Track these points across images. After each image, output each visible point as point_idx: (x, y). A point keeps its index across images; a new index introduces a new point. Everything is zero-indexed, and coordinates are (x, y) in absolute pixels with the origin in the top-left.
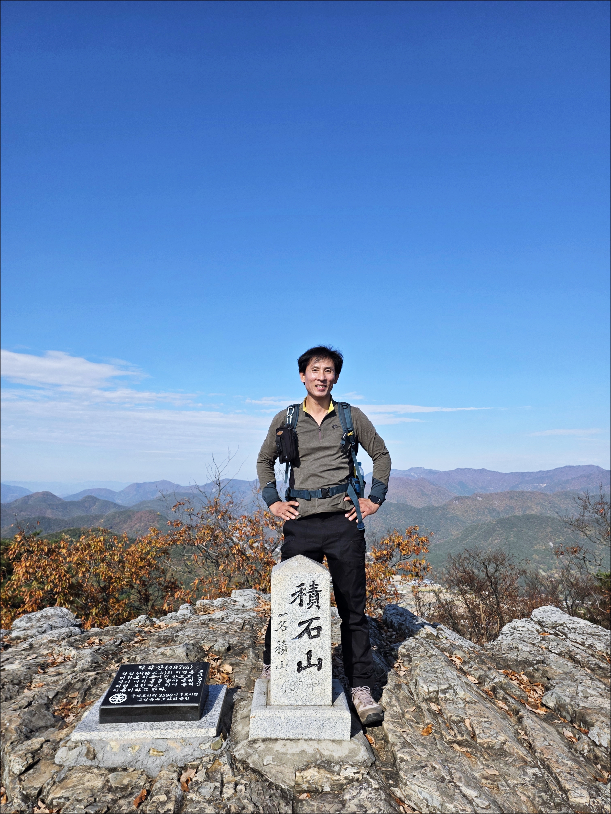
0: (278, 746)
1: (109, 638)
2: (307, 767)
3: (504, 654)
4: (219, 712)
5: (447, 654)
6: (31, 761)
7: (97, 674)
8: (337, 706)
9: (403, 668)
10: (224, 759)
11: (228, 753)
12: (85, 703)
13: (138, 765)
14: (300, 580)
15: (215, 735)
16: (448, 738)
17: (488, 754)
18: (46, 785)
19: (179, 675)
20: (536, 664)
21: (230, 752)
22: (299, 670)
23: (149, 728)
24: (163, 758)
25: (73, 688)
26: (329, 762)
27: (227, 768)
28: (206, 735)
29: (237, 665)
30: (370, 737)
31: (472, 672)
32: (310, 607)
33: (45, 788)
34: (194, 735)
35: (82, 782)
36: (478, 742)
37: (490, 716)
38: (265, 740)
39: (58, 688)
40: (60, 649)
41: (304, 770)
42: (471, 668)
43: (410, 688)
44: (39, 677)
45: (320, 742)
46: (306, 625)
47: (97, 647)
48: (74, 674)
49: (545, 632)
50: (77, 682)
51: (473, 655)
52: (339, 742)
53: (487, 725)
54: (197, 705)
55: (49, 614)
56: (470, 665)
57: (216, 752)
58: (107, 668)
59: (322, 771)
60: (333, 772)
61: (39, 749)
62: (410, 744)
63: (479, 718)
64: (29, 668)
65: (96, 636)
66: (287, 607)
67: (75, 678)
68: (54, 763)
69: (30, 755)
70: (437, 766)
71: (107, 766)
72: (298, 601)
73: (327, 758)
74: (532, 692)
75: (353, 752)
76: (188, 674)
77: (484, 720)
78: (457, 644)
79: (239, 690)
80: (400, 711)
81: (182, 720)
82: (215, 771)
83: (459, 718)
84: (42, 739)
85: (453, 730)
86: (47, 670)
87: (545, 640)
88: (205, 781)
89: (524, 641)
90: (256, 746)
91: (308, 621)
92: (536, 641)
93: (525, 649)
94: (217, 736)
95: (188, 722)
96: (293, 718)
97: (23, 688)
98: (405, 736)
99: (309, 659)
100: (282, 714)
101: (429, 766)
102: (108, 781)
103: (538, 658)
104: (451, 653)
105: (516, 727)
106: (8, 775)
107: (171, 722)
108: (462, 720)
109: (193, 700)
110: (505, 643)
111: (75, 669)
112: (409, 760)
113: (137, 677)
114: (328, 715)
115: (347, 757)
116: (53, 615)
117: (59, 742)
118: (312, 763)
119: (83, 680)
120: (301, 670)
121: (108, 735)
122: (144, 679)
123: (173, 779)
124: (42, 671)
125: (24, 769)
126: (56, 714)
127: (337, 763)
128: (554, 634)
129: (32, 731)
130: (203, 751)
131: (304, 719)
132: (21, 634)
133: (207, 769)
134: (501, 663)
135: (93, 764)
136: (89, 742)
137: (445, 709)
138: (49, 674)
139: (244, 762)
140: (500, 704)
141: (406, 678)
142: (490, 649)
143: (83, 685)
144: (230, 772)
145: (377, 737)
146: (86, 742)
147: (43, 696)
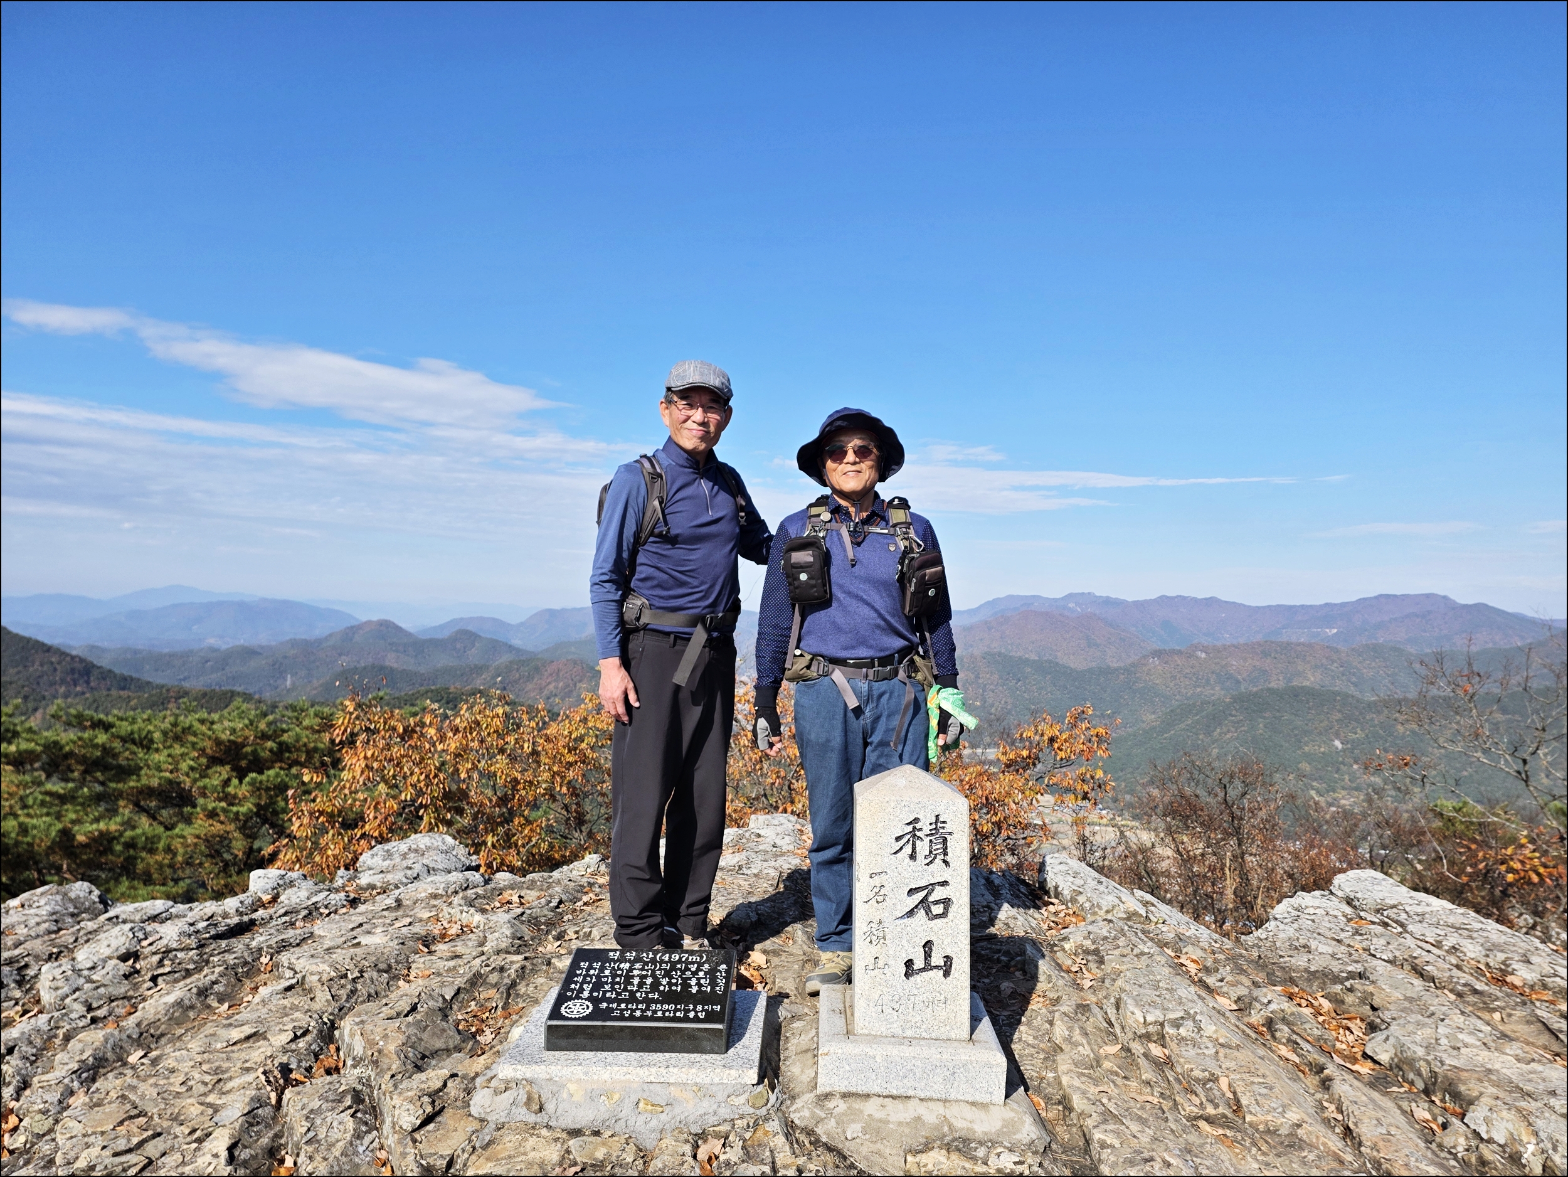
0: (871, 1108)
1: (538, 894)
2: (927, 1147)
3: (1281, 956)
4: (760, 1040)
5: (1169, 952)
6: (429, 1109)
7: (526, 958)
8: (979, 1042)
9: (1087, 974)
10: (774, 1125)
11: (780, 1114)
12: (511, 1011)
13: (619, 1127)
14: (911, 812)
15: (755, 1081)
16: (1188, 1109)
17: (1267, 1142)
18: (459, 1151)
19: (683, 972)
20: (1347, 979)
21: (784, 1113)
22: (907, 975)
23: (635, 1063)
24: (663, 1116)
25: (484, 983)
26: (966, 1141)
27: (780, 1140)
28: (740, 1080)
29: (776, 953)
30: (1036, 1099)
31: (1225, 989)
32: (931, 862)
33: (458, 1156)
34: (716, 1080)
35: (522, 1150)
36: (1247, 1119)
37: (1267, 1073)
38: (846, 1096)
39: (460, 982)
40: (452, 911)
41: (921, 1152)
42: (1221, 980)
43: (1106, 1013)
44: (422, 960)
45: (947, 1104)
46: (923, 894)
47: (519, 911)
48: (484, 958)
49: (1361, 918)
50: (491, 972)
51: (1221, 957)
52: (984, 1106)
53: (1263, 1091)
54: (720, 1027)
55: (423, 847)
56: (1219, 976)
57: (758, 1112)
58: (540, 949)
59: (954, 1156)
60: (974, 1159)
61: (440, 1090)
62: (1115, 1116)
63: (1246, 1077)
64: (403, 944)
65: (513, 889)
66: (887, 861)
67: (487, 965)
68: (470, 1115)
69: (426, 1099)
70: (1172, 1161)
71: (563, 1126)
72: (908, 849)
73: (963, 1134)
74: (1341, 1031)
75: (1010, 1126)
76: (698, 970)
77: (1256, 1080)
78: (1187, 934)
79: (786, 1000)
80: (1092, 1055)
81: (693, 1052)
82: (759, 1145)
83: (1207, 1073)
84: (445, 1072)
85: (1196, 1095)
86: (433, 948)
87: (1361, 935)
88: (743, 1161)
89: (1319, 934)
90: (830, 1105)
91: (926, 887)
92: (1342, 935)
93: (1323, 948)
94: (758, 1084)
95: (705, 1056)
96: (898, 1059)
97: (396, 978)
98: (1105, 1101)
99: (928, 955)
100: (878, 1052)
101: (1159, 1160)
102: (568, 1152)
103: (1350, 968)
104: (1178, 951)
105: (1318, 1096)
106: (391, 1131)
107: (673, 1055)
108: (1214, 1079)
109: (711, 1017)
110: (1282, 935)
111: (485, 949)
112: (1117, 1145)
113: (607, 972)
114: (963, 1058)
115: (999, 1133)
116: (428, 848)
117: (474, 1079)
118: (934, 1141)
119: (502, 969)
120: (912, 975)
121: (564, 1072)
122: (620, 976)
123: (684, 1155)
124: (426, 950)
125: (418, 1122)
126: (461, 1027)
127: (981, 1143)
128: (1379, 924)
129: (424, 1057)
130: (734, 1109)
131: (918, 1063)
132: (377, 880)
133: (745, 1140)
134: (1278, 973)
135: (539, 1120)
136: (530, 1082)
137: (1179, 1056)
138: (438, 954)
139: (810, 1132)
140: (1284, 1051)
141: (1094, 993)
142: (1253, 947)
143: (502, 978)
144: (787, 1148)
145: (1050, 1099)
146: (524, 1082)
147: (435, 994)
